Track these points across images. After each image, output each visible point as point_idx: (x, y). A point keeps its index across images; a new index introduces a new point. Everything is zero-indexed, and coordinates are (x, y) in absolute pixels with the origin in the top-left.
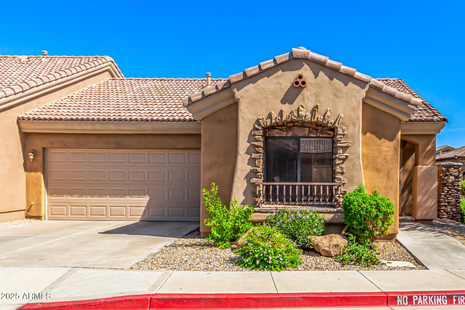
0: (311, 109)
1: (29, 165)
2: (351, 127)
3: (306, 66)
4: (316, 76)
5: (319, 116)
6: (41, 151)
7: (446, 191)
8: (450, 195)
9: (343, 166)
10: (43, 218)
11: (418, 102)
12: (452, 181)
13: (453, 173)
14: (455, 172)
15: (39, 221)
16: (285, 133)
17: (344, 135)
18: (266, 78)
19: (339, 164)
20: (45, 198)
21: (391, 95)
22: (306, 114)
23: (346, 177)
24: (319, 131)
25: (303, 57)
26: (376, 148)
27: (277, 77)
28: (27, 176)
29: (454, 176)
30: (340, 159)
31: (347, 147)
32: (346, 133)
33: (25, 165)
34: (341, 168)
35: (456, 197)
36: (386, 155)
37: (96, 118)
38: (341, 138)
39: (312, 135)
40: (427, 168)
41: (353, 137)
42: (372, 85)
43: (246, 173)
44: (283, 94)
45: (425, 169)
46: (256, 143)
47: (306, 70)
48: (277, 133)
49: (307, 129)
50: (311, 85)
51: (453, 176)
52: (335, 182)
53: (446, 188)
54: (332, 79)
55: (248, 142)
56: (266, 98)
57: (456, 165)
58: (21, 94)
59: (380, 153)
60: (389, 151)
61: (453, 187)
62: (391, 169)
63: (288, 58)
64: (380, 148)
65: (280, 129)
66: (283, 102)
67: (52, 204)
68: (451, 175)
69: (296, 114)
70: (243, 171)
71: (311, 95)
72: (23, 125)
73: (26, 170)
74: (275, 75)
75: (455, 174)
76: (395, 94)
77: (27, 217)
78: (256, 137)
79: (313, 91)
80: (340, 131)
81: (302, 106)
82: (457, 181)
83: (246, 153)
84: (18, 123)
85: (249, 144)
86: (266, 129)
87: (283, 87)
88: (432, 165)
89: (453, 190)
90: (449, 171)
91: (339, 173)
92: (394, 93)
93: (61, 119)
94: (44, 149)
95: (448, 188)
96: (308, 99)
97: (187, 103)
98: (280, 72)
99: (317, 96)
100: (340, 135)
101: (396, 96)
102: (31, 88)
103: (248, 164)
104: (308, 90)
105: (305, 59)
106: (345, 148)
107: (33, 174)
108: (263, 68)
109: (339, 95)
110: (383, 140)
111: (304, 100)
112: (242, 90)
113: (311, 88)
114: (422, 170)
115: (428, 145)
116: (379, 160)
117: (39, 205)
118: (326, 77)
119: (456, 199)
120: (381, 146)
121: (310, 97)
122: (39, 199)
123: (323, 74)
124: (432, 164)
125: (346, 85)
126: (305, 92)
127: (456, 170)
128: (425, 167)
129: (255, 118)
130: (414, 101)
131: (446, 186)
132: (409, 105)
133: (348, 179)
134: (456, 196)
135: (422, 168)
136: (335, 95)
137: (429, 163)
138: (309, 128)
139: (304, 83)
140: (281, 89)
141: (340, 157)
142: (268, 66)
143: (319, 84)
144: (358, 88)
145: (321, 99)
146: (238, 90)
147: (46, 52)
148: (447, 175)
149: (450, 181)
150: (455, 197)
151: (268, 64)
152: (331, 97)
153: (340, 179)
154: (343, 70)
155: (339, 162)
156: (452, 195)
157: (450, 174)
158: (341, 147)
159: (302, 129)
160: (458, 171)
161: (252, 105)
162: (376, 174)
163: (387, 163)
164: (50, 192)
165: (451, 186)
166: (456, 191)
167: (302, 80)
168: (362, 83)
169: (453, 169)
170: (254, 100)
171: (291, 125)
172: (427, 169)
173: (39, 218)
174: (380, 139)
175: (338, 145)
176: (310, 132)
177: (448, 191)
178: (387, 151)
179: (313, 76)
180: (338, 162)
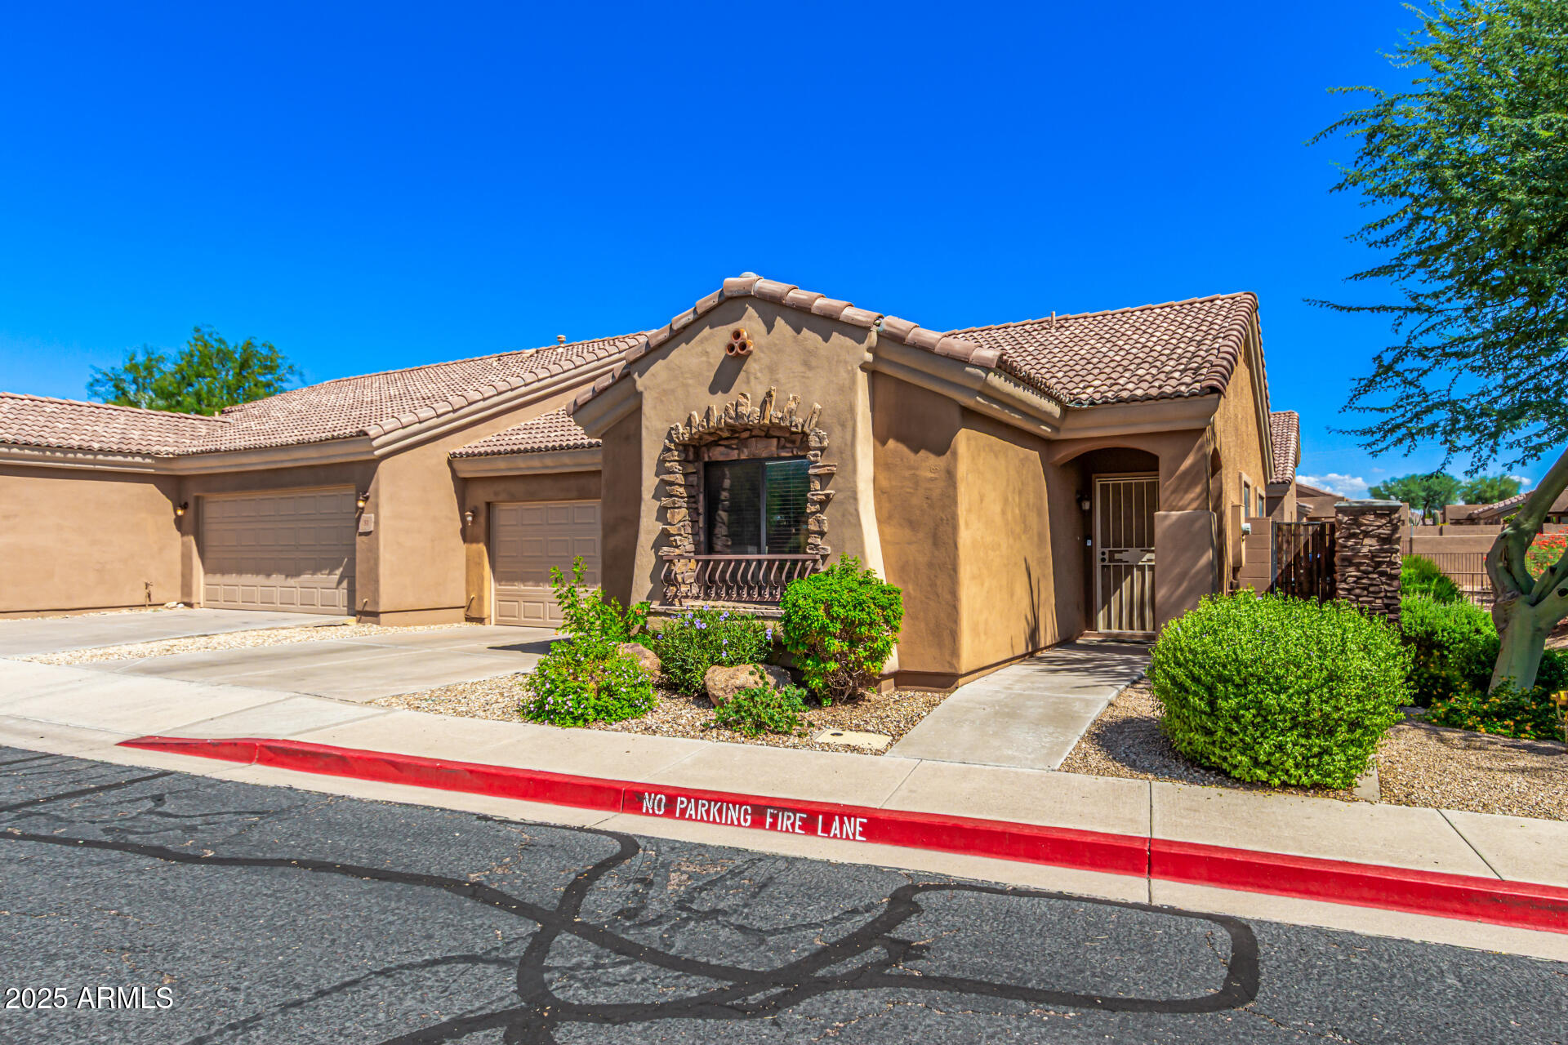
0: (760, 399)
1: (469, 532)
2: (837, 430)
3: (751, 311)
4: (770, 327)
5: (773, 413)
6: (483, 508)
7: (1351, 580)
8: (1364, 589)
9: (823, 517)
10: (487, 621)
11: (988, 359)
12: (1370, 551)
13: (1371, 528)
14: (1379, 527)
15: (480, 626)
16: (736, 452)
17: (822, 450)
18: (684, 345)
19: (814, 513)
20: (491, 587)
21: (925, 350)
22: (750, 409)
23: (830, 543)
24: (798, 444)
25: (742, 293)
26: (907, 473)
27: (701, 342)
28: (467, 549)
29: (1379, 538)
30: (814, 503)
31: (831, 475)
32: (825, 444)
33: (464, 532)
34: (818, 521)
35: (1386, 597)
36: (930, 489)
37: (543, 446)
38: (816, 455)
39: (784, 454)
40: (1181, 516)
41: (841, 453)
42: (885, 331)
43: (654, 537)
44: (713, 374)
45: (1174, 518)
46: (666, 477)
47: (750, 318)
48: (722, 454)
49: (775, 441)
50: (760, 348)
51: (1373, 537)
52: (805, 553)
53: (1351, 569)
54: (798, 331)
55: (657, 475)
56: (685, 386)
57: (1381, 508)
58: (451, 416)
59: (917, 484)
60: (936, 479)
61: (1375, 568)
62: (942, 520)
63: (716, 300)
64: (917, 473)
65: (726, 446)
66: (713, 390)
67: (501, 597)
68: (1367, 534)
69: (733, 414)
70: (649, 532)
71: (761, 371)
72: (457, 465)
73: (465, 540)
74: (698, 338)
75: (1381, 531)
76: (934, 346)
77: (469, 619)
78: (667, 464)
79: (766, 361)
80: (813, 442)
81: (744, 396)
82: (1386, 551)
83: (654, 497)
84: (450, 462)
85: (657, 480)
86: (684, 447)
87: (712, 361)
88: (1195, 509)
89: (1375, 576)
90: (1359, 525)
91: (815, 532)
92: (931, 344)
93: (499, 453)
94: (488, 504)
95: (1359, 571)
96: (756, 378)
97: (572, 409)
98: (707, 330)
99: (772, 369)
100: (816, 449)
101: (937, 350)
102: (470, 404)
103: (657, 519)
104: (755, 360)
105: (745, 297)
106: (826, 479)
107: (474, 546)
108: (675, 327)
109: (814, 363)
110: (923, 453)
111: (748, 382)
112: (647, 374)
113: (762, 355)
114: (1168, 522)
115: (1185, 456)
116: (915, 501)
117: (481, 598)
118: (789, 328)
119: (1386, 601)
120: (917, 469)
121: (759, 375)
122: (481, 589)
123: (782, 322)
124: (1195, 505)
125: (826, 339)
126: (751, 365)
127: (1384, 521)
128: (1175, 514)
129: (667, 427)
130: (979, 358)
131: (1351, 564)
132: (968, 369)
133: (833, 546)
134: (1386, 591)
135: (1166, 517)
136: (806, 364)
137: (1189, 504)
138: (779, 438)
139: (743, 346)
140: (709, 363)
141: (815, 498)
142: (684, 321)
143: (775, 345)
144: (849, 342)
145: (781, 376)
146: (640, 376)
147: (563, 337)
148: (1354, 535)
149: (1365, 550)
150: (1382, 594)
151: (685, 317)
152: (799, 368)
153: (816, 546)
154: (818, 308)
155: (813, 509)
156: (1371, 589)
157: (1362, 531)
158: (816, 475)
159: (765, 442)
160: (1390, 522)
161: (662, 401)
162: (907, 532)
163: (931, 506)
164: (499, 577)
165: (1368, 565)
166: (1384, 579)
167: (739, 341)
168: (858, 331)
169: (1372, 517)
170: (665, 392)
171: (745, 435)
172: (1180, 518)
173: (481, 620)
174: (916, 451)
175: (811, 471)
176: (780, 447)
177: (1359, 578)
178: (932, 480)
179: (762, 328)
180: (811, 508)
